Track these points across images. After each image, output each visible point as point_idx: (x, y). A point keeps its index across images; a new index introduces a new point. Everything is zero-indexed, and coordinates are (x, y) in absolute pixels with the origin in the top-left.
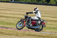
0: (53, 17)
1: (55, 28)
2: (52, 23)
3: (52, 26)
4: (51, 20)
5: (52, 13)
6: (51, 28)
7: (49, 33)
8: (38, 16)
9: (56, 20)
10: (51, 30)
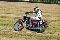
0: (8, 13)
1: (9, 25)
2: (6, 19)
3: (6, 23)
4: (5, 17)
5: (6, 9)
6: (6, 25)
7: (3, 30)
8: (39, 16)
9: (10, 16)
10: (6, 27)
